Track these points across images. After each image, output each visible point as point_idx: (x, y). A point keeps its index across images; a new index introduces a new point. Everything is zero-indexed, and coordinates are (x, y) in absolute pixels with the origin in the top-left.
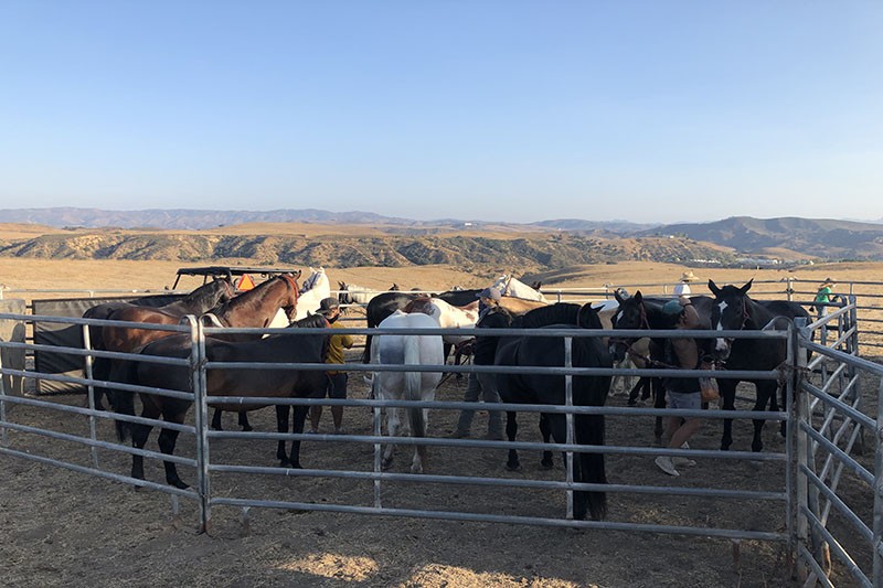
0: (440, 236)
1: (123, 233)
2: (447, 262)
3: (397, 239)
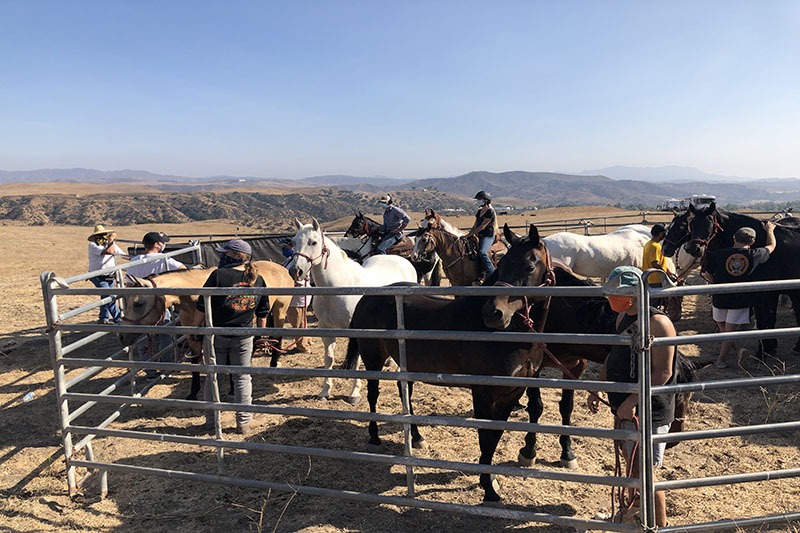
0: (217, 192)
2: (226, 217)
3: (174, 196)
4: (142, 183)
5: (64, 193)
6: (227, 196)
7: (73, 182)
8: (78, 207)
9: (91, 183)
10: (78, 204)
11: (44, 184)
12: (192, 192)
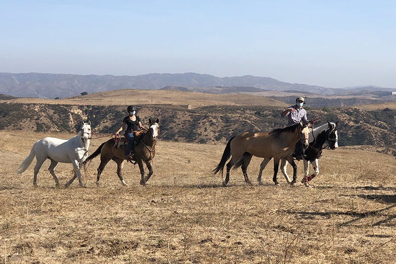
0: (361, 108)
2: (371, 143)
4: (266, 94)
5: (174, 103)
6: (375, 114)
7: (184, 90)
8: (189, 121)
9: (205, 92)
10: (189, 118)
11: (152, 92)
12: (329, 107)
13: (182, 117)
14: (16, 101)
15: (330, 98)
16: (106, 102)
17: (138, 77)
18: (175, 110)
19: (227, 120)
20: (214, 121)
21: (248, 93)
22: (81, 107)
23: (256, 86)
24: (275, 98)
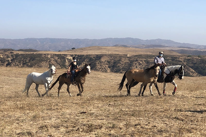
1: (15, 53)
3: (189, 58)
4: (168, 49)
5: (120, 54)
7: (125, 46)
8: (128, 63)
9: (136, 47)
10: (128, 61)
11: (109, 48)
12: (202, 55)
13: (125, 61)
14: (38, 53)
15: (202, 51)
16: (85, 53)
17: (101, 40)
18: (121, 57)
19: (148, 62)
20: (141, 62)
21: (159, 48)
22: (72, 56)
23: (163, 44)
24: (173, 51)
